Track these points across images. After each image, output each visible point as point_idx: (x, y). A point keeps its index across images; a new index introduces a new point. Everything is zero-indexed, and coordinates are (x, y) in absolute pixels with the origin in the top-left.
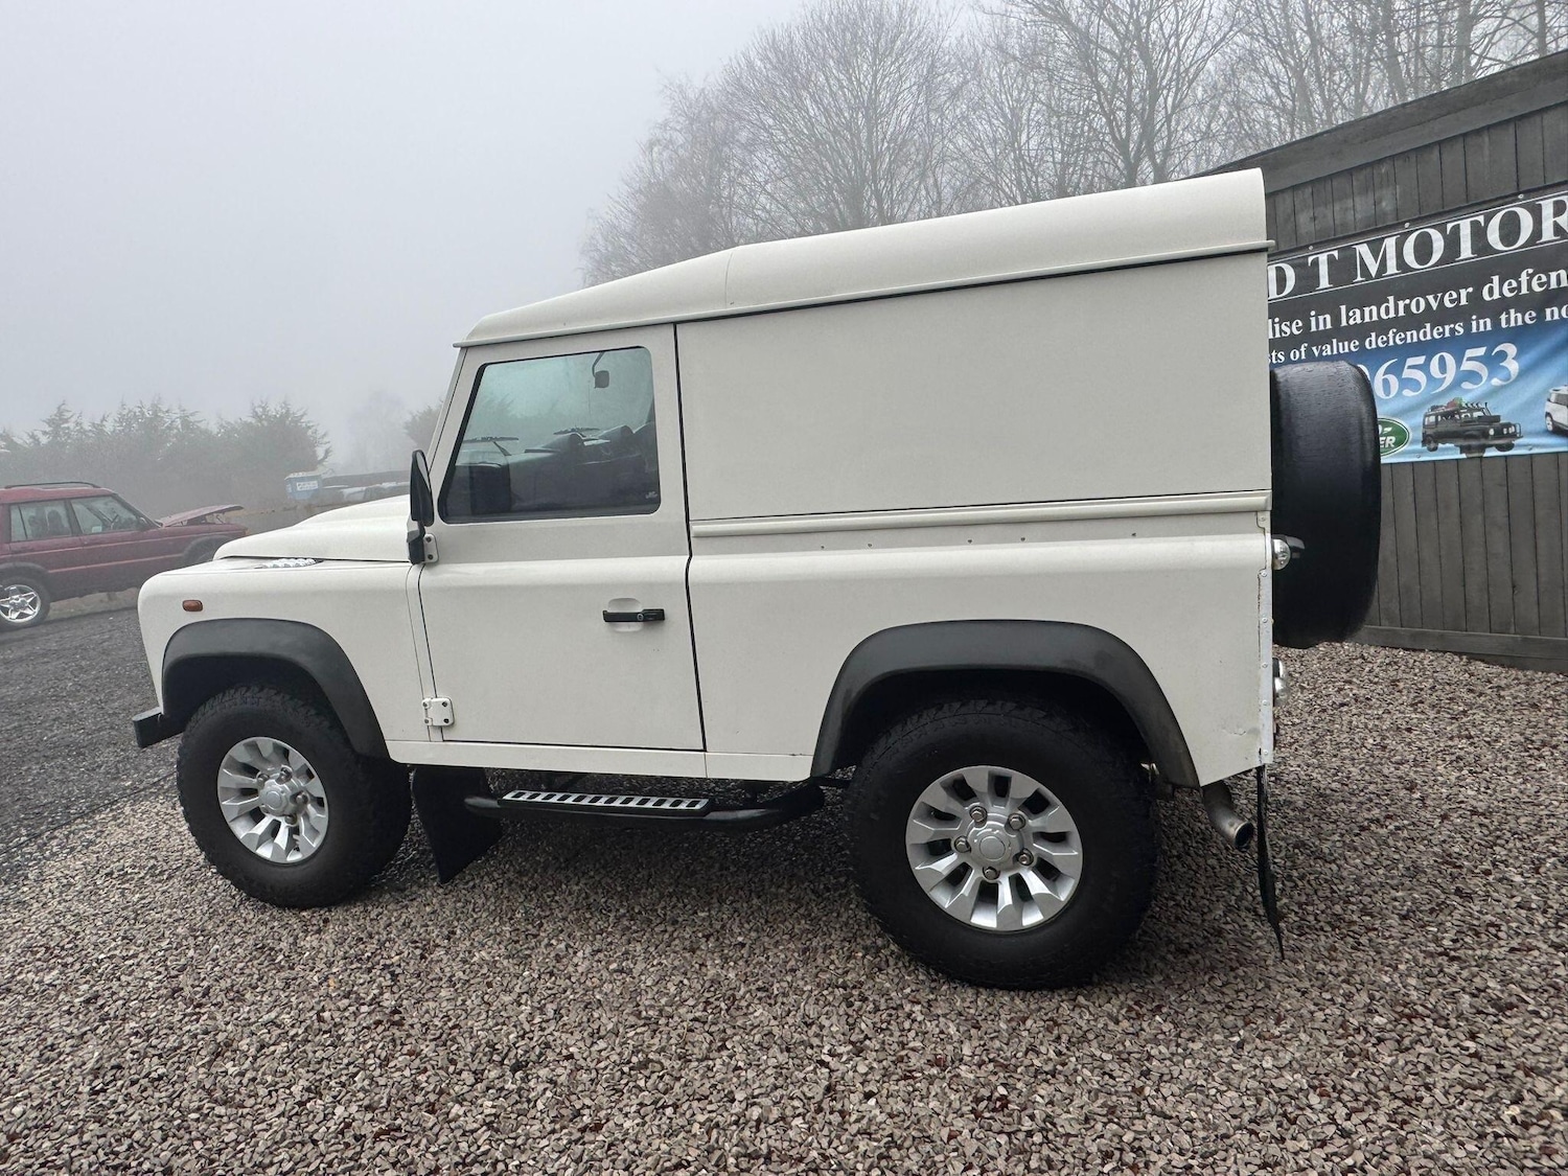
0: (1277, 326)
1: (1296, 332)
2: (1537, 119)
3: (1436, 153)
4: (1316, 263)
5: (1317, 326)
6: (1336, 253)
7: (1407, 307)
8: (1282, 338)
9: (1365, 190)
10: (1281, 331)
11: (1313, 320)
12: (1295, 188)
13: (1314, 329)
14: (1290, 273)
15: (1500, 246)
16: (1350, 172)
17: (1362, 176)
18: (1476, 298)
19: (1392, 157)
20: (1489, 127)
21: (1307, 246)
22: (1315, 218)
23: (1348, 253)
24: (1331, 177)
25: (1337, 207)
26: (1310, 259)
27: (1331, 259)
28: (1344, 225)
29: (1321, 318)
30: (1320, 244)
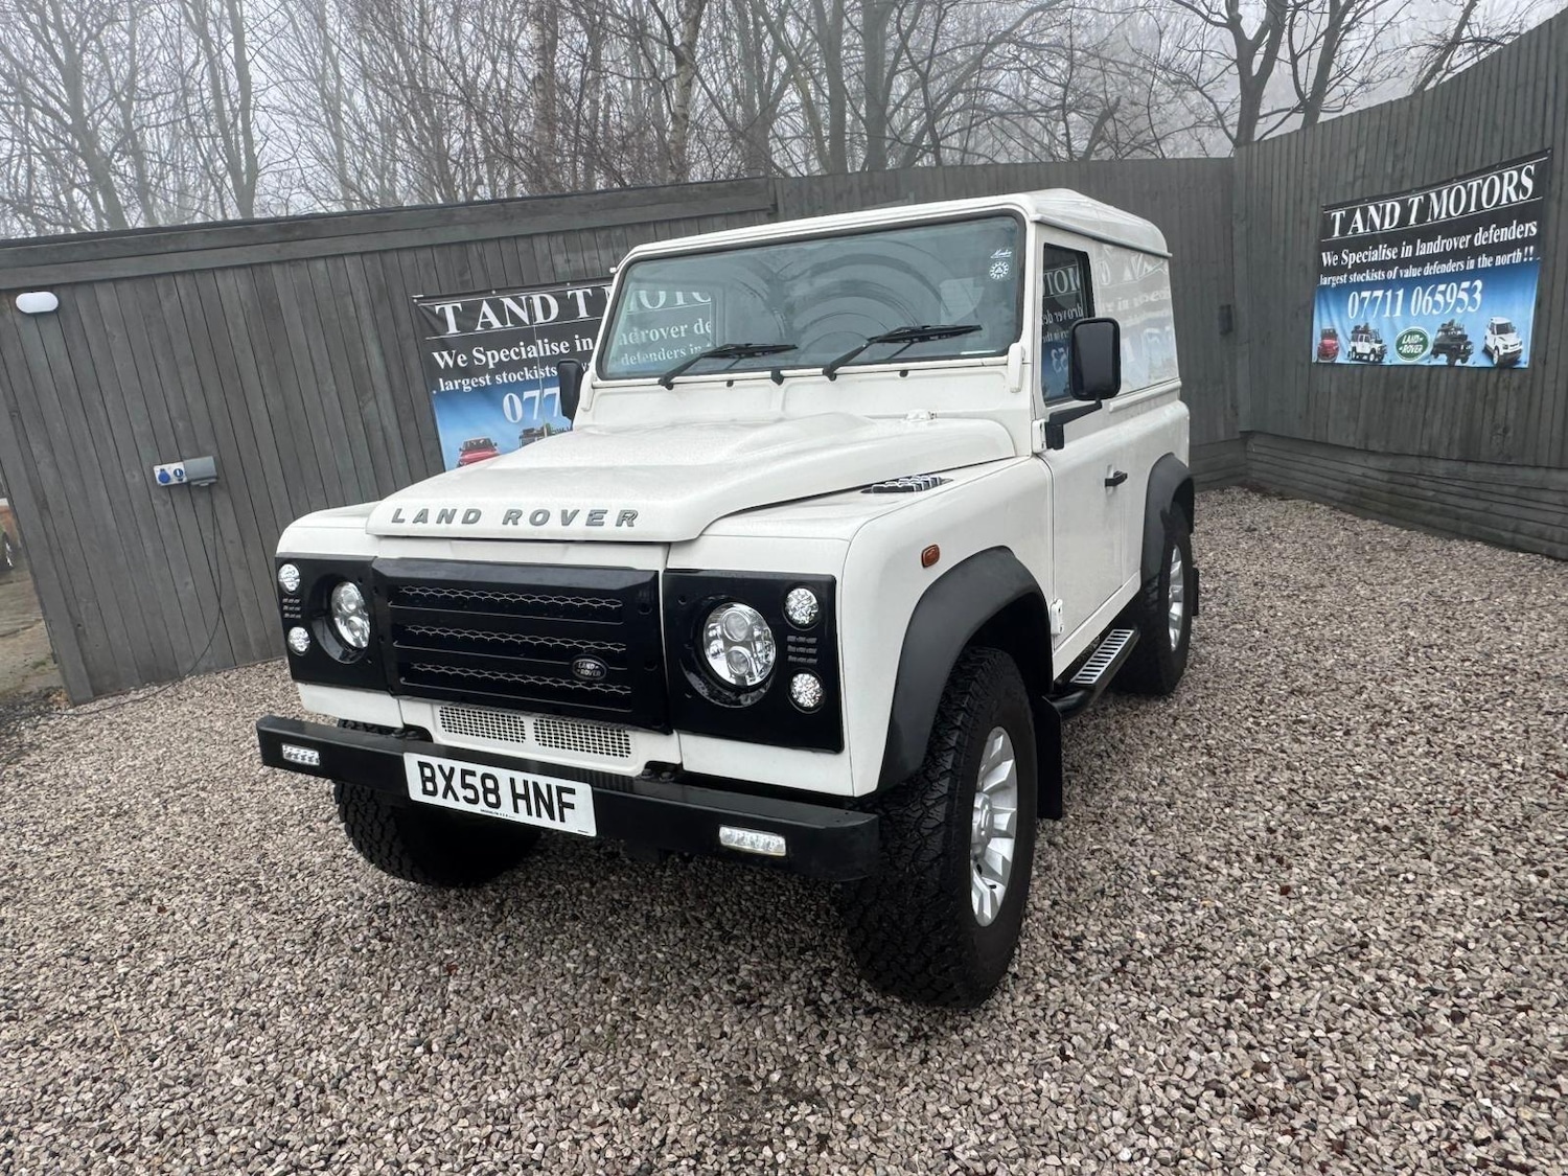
0: (547, 346)
1: (565, 352)
2: (709, 220)
3: (652, 229)
4: (574, 296)
5: (582, 347)
6: (589, 291)
7: (647, 335)
8: (552, 356)
9: (607, 245)
10: (551, 350)
11: (578, 342)
12: (550, 234)
13: (579, 349)
14: (553, 303)
15: (700, 299)
16: (593, 230)
17: (603, 234)
18: (689, 331)
19: (624, 226)
20: (684, 219)
21: (565, 283)
22: (569, 261)
23: (598, 291)
24: (581, 231)
25: (586, 255)
26: (569, 293)
27: (585, 294)
28: (593, 270)
29: (584, 341)
30: (577, 283)
